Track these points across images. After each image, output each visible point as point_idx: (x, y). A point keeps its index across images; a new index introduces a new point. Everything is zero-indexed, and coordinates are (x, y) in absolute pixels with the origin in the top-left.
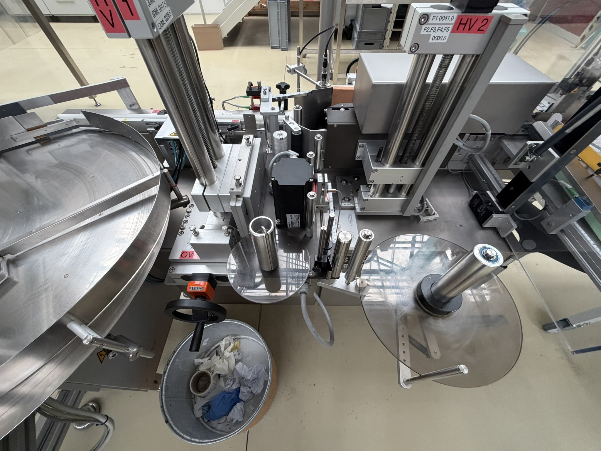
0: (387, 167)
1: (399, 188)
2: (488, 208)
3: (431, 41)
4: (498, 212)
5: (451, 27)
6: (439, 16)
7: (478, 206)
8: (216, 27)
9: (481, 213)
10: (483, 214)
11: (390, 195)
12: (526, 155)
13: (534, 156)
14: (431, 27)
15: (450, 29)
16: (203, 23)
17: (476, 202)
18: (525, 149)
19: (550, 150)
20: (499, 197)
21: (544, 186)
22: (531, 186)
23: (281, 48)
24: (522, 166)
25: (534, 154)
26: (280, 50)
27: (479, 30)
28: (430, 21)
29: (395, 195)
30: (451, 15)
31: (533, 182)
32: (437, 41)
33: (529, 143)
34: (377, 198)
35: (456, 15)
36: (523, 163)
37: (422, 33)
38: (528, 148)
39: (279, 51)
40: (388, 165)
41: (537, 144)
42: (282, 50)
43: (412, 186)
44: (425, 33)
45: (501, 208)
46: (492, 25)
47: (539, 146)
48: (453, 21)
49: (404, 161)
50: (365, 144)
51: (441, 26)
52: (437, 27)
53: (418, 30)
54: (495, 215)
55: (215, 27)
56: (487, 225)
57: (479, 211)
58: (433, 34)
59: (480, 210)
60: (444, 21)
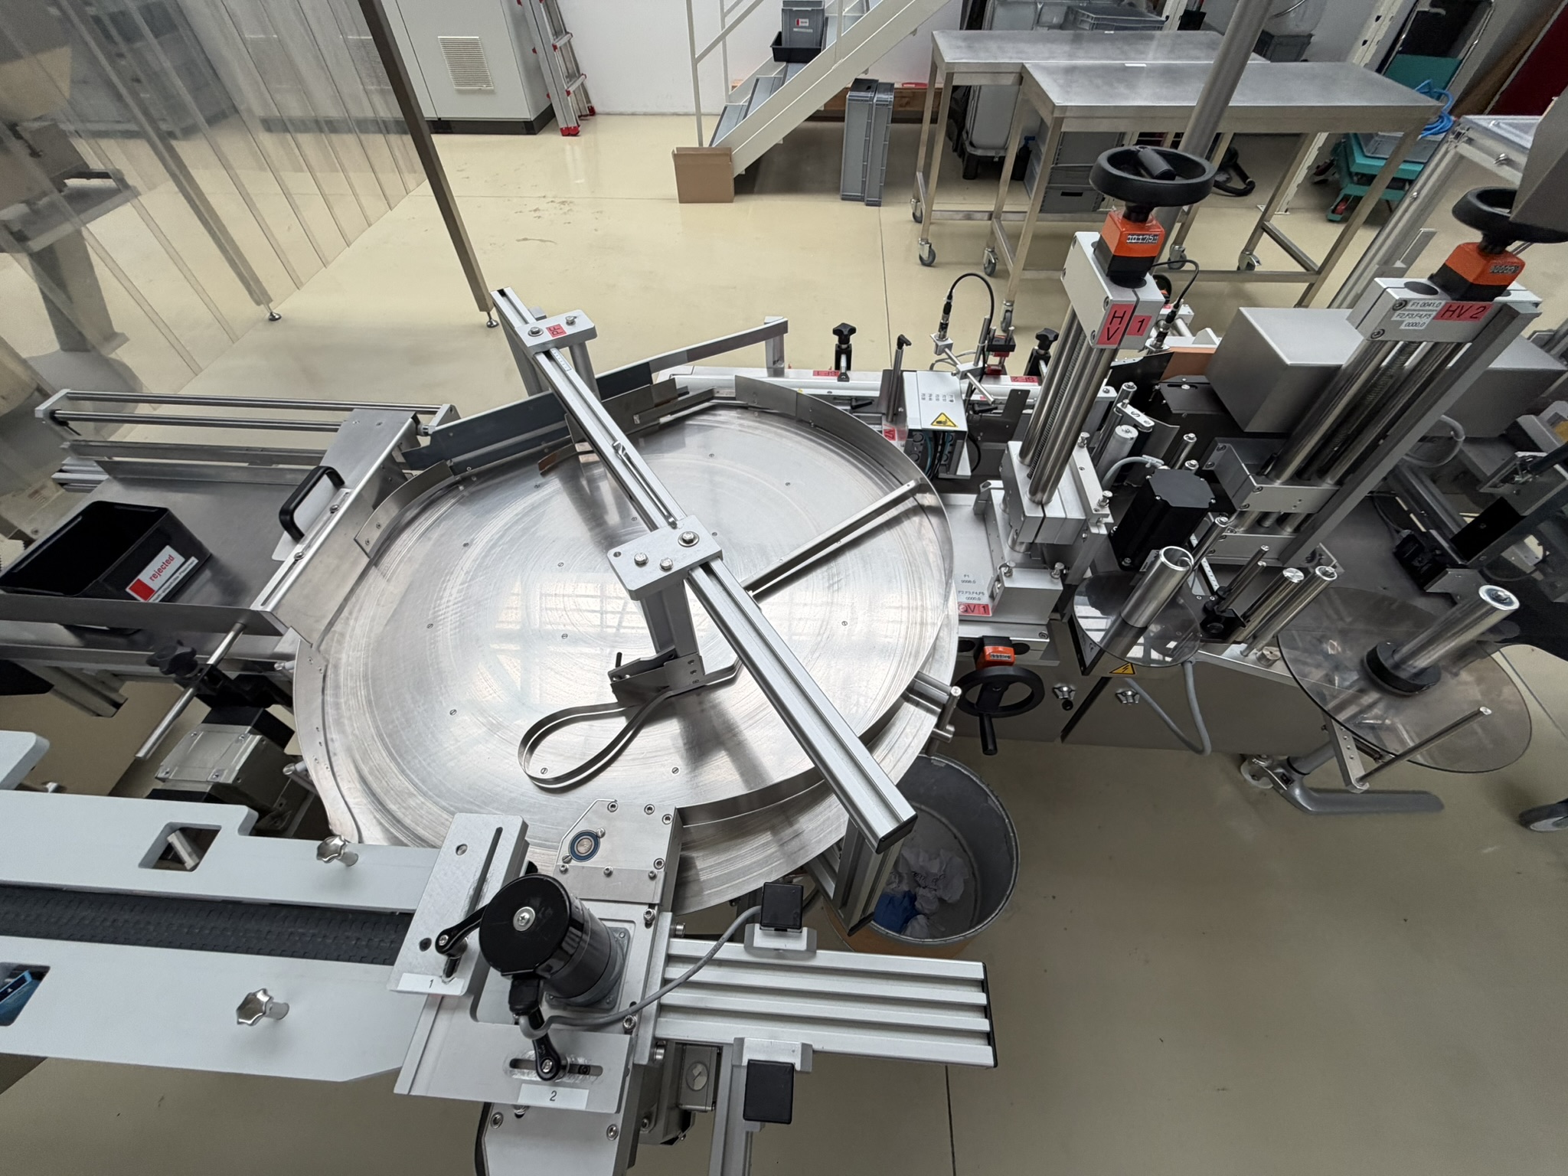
0: (1277, 484)
1: (1283, 519)
2: (1437, 558)
3: (1403, 327)
4: (1455, 566)
5: (1434, 313)
6: (1421, 302)
7: (1414, 555)
8: (726, 155)
9: (1422, 567)
10: (1425, 568)
11: (1262, 530)
12: (1515, 472)
13: (1530, 476)
14: (1407, 313)
15: (1432, 316)
16: (697, 146)
17: (1411, 549)
18: (1512, 464)
19: (1557, 467)
20: (1456, 541)
21: (1542, 524)
22: (1522, 522)
23: (866, 199)
24: (1505, 490)
25: (1529, 472)
26: (863, 203)
27: (1471, 317)
28: (1408, 307)
29: (1271, 530)
30: (1437, 302)
31: (1525, 517)
32: (1411, 328)
33: (1520, 454)
34: (1240, 532)
35: (1443, 303)
36: (1507, 485)
37: (1394, 318)
38: (1518, 463)
39: (859, 208)
40: (1279, 482)
41: (1534, 457)
42: (867, 205)
43: (1309, 516)
44: (1398, 319)
45: (1462, 559)
46: (1489, 313)
47: (1538, 459)
48: (1439, 309)
49: (1306, 476)
50: (1227, 445)
51: (1421, 313)
52: (1415, 313)
53: (1388, 316)
54: (1451, 572)
55: (724, 154)
56: (1434, 588)
57: (1416, 563)
58: (1408, 320)
59: (1419, 562)
60: (1427, 308)
